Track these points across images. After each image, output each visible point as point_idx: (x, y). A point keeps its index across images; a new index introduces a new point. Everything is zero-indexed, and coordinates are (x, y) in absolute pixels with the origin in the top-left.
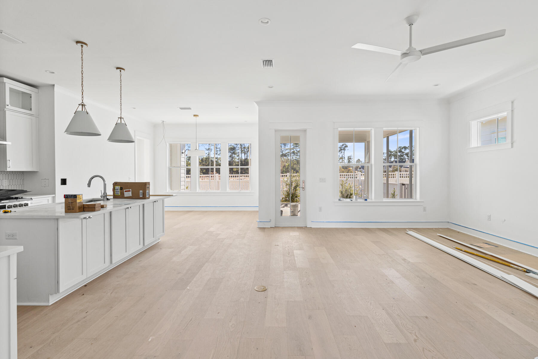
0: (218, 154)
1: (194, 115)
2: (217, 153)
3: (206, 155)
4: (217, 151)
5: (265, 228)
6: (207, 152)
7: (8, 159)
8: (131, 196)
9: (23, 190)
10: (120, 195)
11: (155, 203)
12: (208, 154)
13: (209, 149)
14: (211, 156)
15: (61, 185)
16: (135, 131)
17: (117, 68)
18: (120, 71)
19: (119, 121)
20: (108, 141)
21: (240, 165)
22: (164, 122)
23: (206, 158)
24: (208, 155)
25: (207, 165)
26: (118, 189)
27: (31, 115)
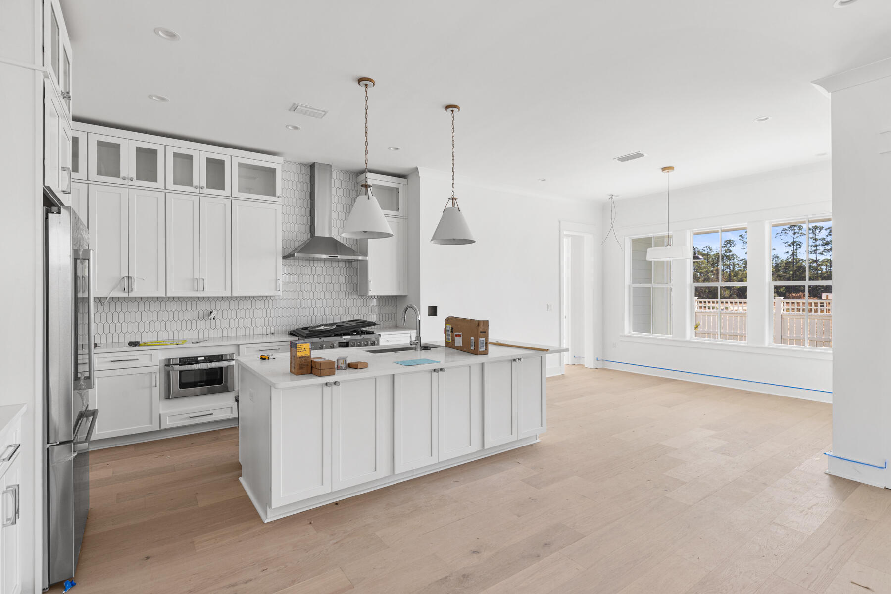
0: (818, 252)
1: (664, 169)
2: (816, 250)
3: (788, 255)
4: (816, 246)
5: (860, 483)
6: (790, 249)
7: (369, 280)
8: (462, 345)
9: (372, 322)
10: (450, 341)
11: (514, 363)
12: (791, 253)
13: (793, 243)
14: (799, 257)
15: (429, 315)
16: (560, 222)
17: (447, 107)
18: (452, 111)
19: (450, 205)
20: (433, 241)
21: (807, 278)
22: (614, 197)
23: (787, 263)
24: (793, 254)
25: (788, 276)
26: (449, 330)
27: (399, 217)
